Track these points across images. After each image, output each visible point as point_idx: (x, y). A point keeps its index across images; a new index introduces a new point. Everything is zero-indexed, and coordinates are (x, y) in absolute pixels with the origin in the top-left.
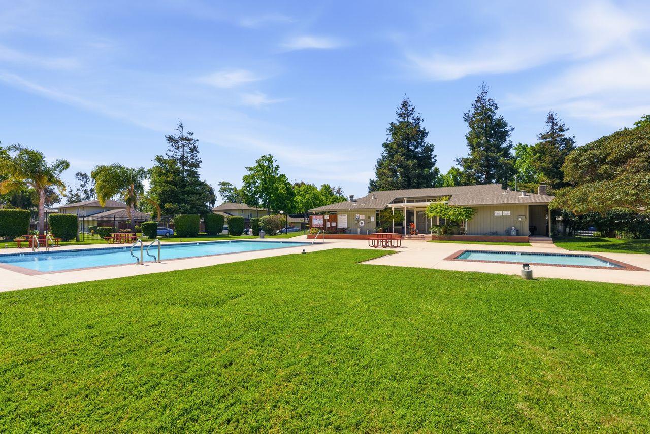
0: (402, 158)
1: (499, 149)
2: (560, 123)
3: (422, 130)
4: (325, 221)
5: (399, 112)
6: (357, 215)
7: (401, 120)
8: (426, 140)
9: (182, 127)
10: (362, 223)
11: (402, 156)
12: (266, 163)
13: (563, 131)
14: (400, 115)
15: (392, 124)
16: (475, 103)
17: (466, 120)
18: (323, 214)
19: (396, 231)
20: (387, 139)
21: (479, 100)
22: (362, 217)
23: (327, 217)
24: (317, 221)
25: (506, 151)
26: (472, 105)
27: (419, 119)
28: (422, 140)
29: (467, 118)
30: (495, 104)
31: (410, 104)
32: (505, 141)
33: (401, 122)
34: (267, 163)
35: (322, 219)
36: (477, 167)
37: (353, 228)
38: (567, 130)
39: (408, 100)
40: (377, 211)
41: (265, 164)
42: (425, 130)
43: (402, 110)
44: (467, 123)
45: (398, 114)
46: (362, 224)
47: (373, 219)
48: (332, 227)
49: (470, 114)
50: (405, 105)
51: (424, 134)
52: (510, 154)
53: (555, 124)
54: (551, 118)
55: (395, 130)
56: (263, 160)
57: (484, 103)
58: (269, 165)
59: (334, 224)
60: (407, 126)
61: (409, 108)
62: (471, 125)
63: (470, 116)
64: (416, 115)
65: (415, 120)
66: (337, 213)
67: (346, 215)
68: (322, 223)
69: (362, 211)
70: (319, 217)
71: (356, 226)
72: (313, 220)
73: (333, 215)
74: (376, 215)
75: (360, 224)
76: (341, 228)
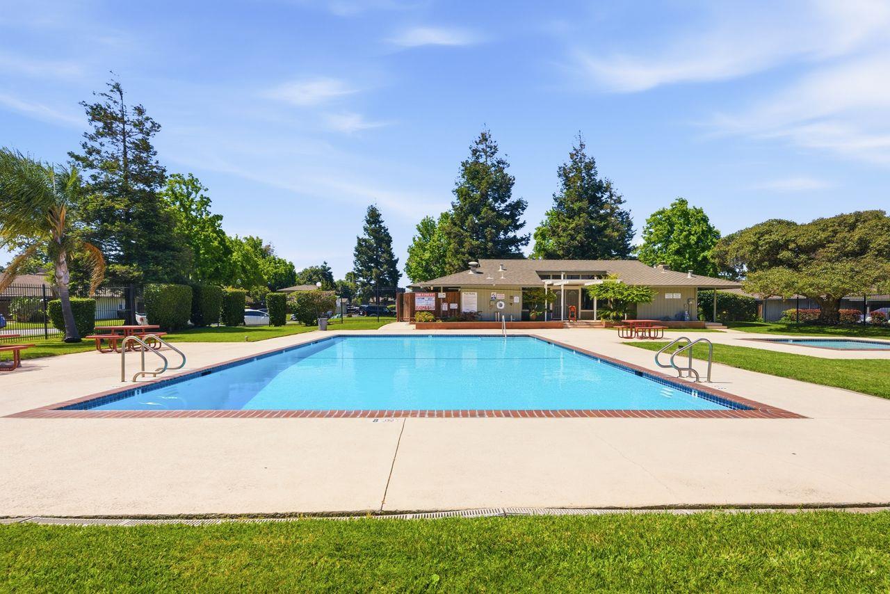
4: (438, 302)
6: (494, 294)
18: (437, 290)
22: (501, 296)
23: (442, 295)
24: (425, 301)
31: (490, 139)
35: (434, 299)
37: (486, 312)
40: (523, 289)
47: (517, 300)
48: (451, 311)
59: (454, 306)
66: (459, 290)
67: (476, 293)
68: (434, 305)
69: (500, 288)
70: (427, 294)
71: (493, 310)
72: (416, 300)
73: (454, 293)
74: (521, 294)
75: (498, 307)
76: (468, 311)
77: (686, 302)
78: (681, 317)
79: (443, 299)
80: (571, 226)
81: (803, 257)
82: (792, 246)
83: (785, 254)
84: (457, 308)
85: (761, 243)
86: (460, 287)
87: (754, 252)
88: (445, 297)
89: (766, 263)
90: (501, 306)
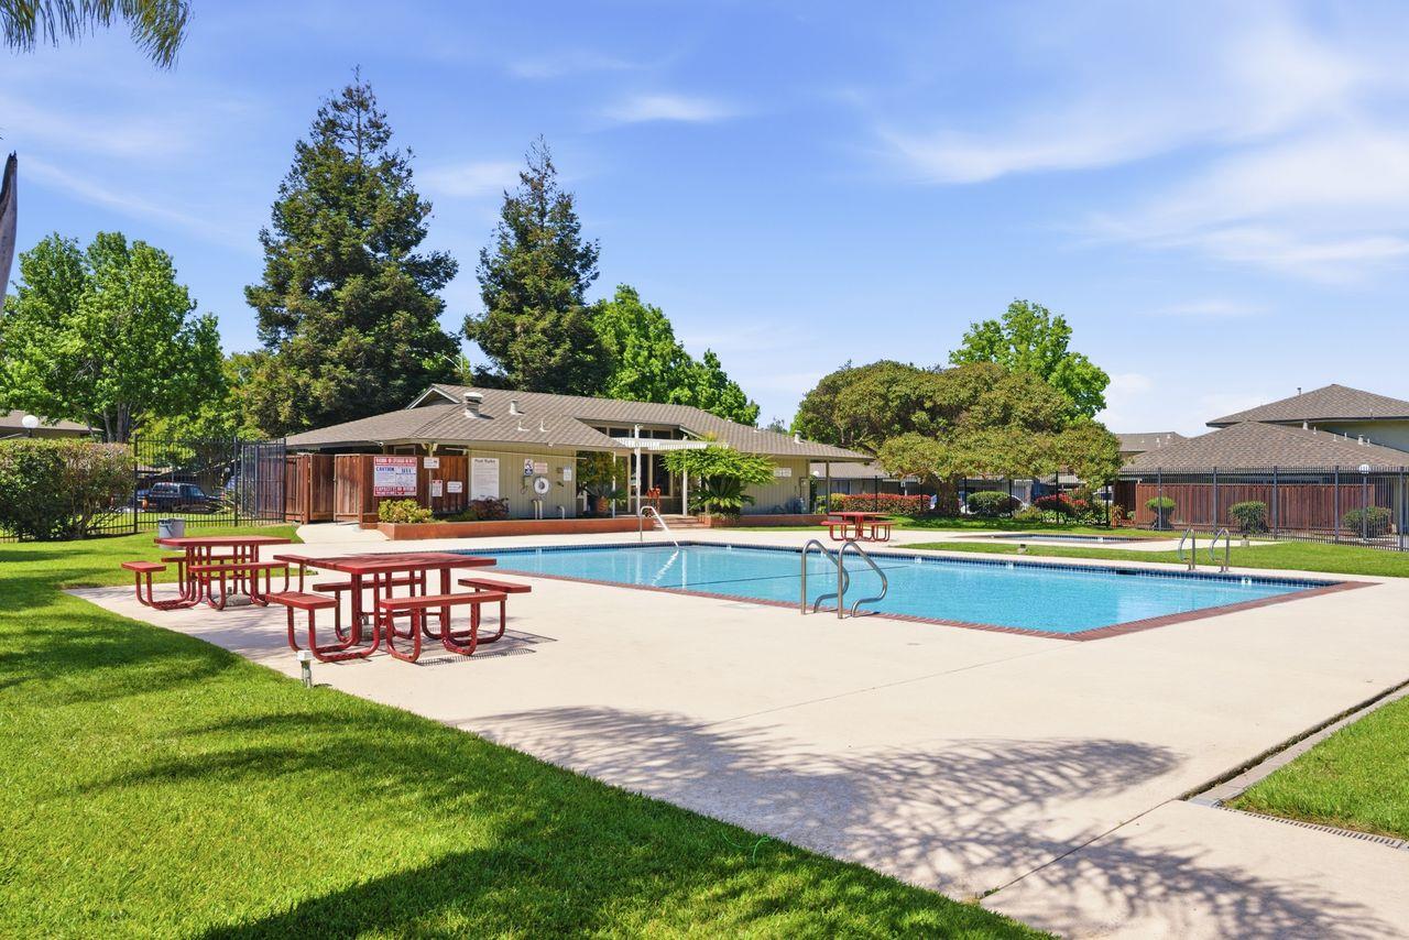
4: (423, 478)
6: (529, 463)
10: (543, 486)
18: (416, 451)
22: (540, 467)
23: (431, 463)
24: (394, 475)
35: (414, 470)
37: (516, 502)
40: (580, 454)
47: (569, 475)
48: (448, 496)
59: (455, 487)
66: (465, 451)
67: (497, 460)
68: (414, 484)
69: (539, 451)
70: (400, 460)
71: (528, 496)
72: (376, 473)
73: (455, 458)
74: (575, 464)
75: (537, 489)
76: (483, 499)
77: (797, 483)
78: (794, 508)
79: (434, 471)
80: (541, 325)
81: (942, 421)
82: (928, 404)
83: (919, 416)
84: (460, 491)
85: (891, 396)
86: (466, 447)
87: (882, 409)
88: (437, 466)
89: (897, 426)
90: (543, 487)
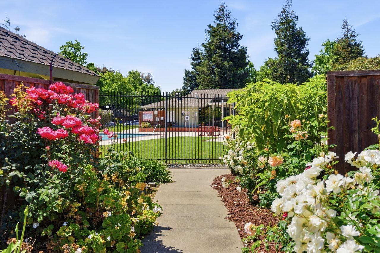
0: (219, 59)
1: (298, 55)
2: (352, 29)
3: (237, 33)
5: (216, 15)
7: (218, 22)
8: (240, 42)
9: (9, 23)
11: (219, 58)
12: (71, 49)
13: (354, 36)
14: (217, 18)
15: (210, 26)
16: (280, 13)
17: (274, 28)
19: (216, 124)
20: (205, 39)
21: (284, 11)
24: (147, 116)
25: (304, 57)
26: (278, 16)
27: (234, 23)
28: (236, 42)
29: (274, 26)
30: (296, 16)
31: (226, 8)
32: (304, 48)
33: (218, 25)
34: (74, 50)
36: (281, 71)
37: (179, 122)
38: (357, 35)
39: (225, 5)
40: (200, 108)
41: (71, 51)
42: (239, 34)
43: (219, 13)
44: (274, 31)
45: (216, 17)
46: (187, 118)
49: (276, 23)
50: (222, 9)
51: (238, 37)
52: (307, 59)
53: (348, 30)
54: (345, 25)
55: (213, 32)
56: (69, 46)
57: (287, 15)
58: (75, 52)
60: (224, 29)
61: (226, 13)
62: (277, 33)
63: (277, 24)
64: (232, 20)
65: (231, 23)
66: (165, 109)
67: (174, 111)
68: (152, 118)
69: (186, 108)
70: (149, 112)
71: (183, 121)
72: (143, 116)
73: (162, 111)
74: (198, 112)
84: (164, 120)
88: (157, 113)
